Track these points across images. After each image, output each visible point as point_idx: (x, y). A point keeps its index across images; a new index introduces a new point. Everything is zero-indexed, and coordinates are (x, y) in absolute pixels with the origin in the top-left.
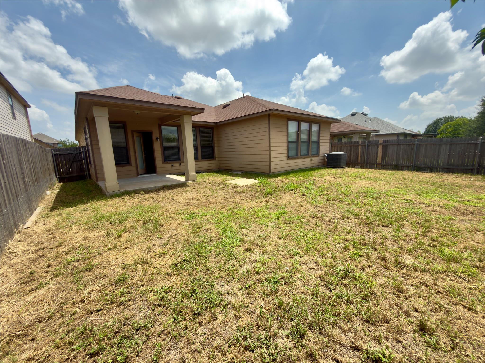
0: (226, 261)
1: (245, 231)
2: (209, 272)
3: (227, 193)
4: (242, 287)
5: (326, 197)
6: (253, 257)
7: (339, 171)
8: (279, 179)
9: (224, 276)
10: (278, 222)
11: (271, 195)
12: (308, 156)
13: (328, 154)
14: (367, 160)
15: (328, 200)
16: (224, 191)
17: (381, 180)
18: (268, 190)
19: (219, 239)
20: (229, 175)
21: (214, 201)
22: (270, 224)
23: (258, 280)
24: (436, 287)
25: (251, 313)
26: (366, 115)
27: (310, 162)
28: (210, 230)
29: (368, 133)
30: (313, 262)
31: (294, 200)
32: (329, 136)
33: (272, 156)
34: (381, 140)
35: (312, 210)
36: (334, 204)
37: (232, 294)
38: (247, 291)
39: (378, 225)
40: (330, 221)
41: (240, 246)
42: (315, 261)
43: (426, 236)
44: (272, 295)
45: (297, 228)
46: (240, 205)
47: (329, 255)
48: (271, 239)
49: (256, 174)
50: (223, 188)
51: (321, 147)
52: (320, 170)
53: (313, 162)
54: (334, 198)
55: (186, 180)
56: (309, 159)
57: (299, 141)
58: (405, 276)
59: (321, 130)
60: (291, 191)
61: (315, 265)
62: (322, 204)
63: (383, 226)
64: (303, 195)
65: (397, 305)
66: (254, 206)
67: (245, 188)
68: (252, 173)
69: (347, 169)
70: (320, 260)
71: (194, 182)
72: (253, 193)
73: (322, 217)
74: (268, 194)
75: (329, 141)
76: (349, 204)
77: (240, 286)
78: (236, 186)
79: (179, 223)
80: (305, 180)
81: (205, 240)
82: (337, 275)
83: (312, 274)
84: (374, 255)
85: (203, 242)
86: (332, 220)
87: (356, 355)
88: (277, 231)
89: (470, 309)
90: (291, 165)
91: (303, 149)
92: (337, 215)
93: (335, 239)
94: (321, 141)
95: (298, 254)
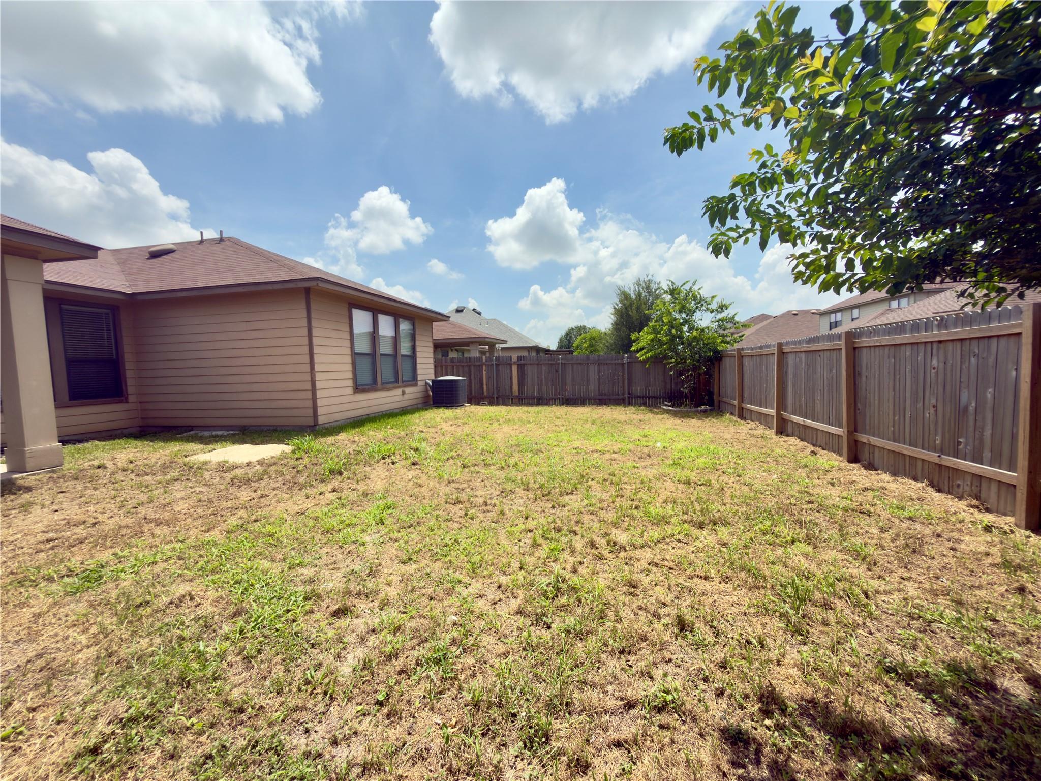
0: (288, 662)
1: (308, 572)
2: (244, 717)
3: (205, 489)
4: (367, 707)
5: (459, 462)
6: (360, 625)
7: (458, 412)
8: (342, 436)
9: (300, 703)
10: (383, 530)
11: (341, 474)
12: (397, 385)
13: (433, 381)
14: (498, 391)
15: (464, 467)
16: (190, 484)
17: (529, 422)
18: (330, 464)
19: (237, 614)
20: (189, 440)
21: (166, 515)
22: (367, 539)
23: (401, 672)
24: (666, 563)
25: (421, 757)
26: (479, 313)
27: (401, 398)
28: (192, 599)
29: (492, 344)
30: (493, 589)
31: (399, 478)
32: (431, 345)
33: (319, 385)
34: (515, 356)
35: (444, 490)
36: (478, 473)
37: (346, 738)
38: (385, 710)
39: (561, 495)
40: (486, 504)
41: (311, 612)
42: (496, 585)
43: (622, 496)
44: (449, 689)
45: (432, 530)
46: (264, 512)
47: (515, 565)
48: (386, 571)
49: (275, 430)
50: (184, 478)
51: (419, 366)
52: (423, 413)
53: (406, 396)
54: (474, 462)
55: (12, 471)
56: (399, 391)
57: (378, 353)
58: (628, 561)
59: (417, 332)
60: (383, 458)
61: (499, 593)
62: (458, 476)
63: (567, 494)
64: (414, 464)
65: (641, 608)
66: (305, 506)
67: (258, 467)
68: (262, 431)
69: (469, 408)
70: (504, 580)
71: (53, 472)
72: (288, 477)
73: (469, 500)
74: (332, 472)
75: (432, 355)
76: (503, 468)
77: (359, 708)
78: (224, 468)
79: (38, 616)
80: (402, 433)
81: (186, 633)
82: (545, 594)
83: (503, 610)
84: (578, 543)
85: (182, 638)
86: (489, 502)
87: (634, 716)
88: (392, 550)
89: (706, 578)
90: (364, 404)
91: (385, 371)
92: (492, 491)
93: (510, 534)
94: (418, 355)
95: (460, 582)
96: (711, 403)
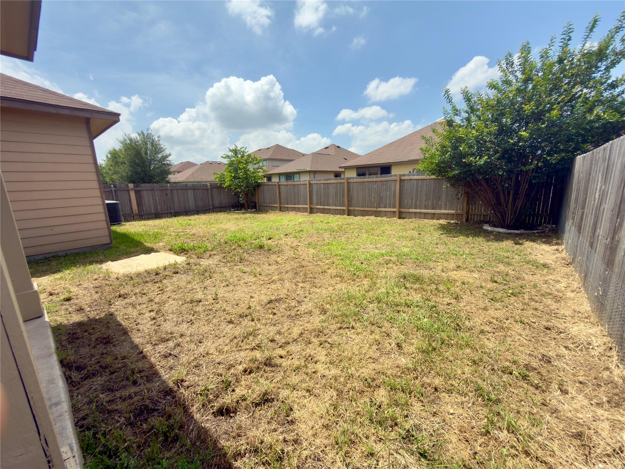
96: (255, 207)
